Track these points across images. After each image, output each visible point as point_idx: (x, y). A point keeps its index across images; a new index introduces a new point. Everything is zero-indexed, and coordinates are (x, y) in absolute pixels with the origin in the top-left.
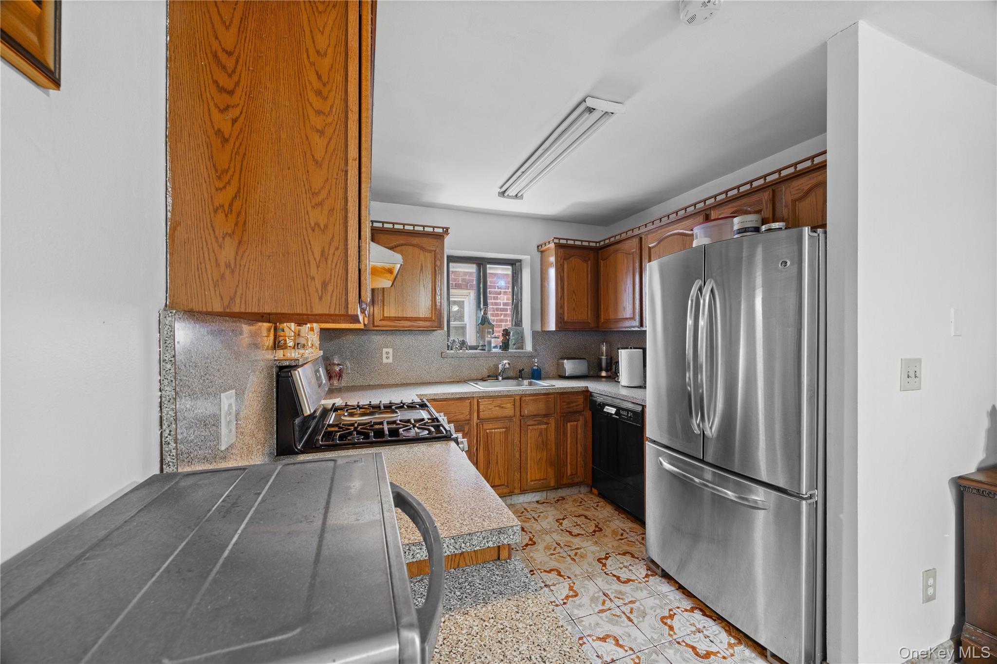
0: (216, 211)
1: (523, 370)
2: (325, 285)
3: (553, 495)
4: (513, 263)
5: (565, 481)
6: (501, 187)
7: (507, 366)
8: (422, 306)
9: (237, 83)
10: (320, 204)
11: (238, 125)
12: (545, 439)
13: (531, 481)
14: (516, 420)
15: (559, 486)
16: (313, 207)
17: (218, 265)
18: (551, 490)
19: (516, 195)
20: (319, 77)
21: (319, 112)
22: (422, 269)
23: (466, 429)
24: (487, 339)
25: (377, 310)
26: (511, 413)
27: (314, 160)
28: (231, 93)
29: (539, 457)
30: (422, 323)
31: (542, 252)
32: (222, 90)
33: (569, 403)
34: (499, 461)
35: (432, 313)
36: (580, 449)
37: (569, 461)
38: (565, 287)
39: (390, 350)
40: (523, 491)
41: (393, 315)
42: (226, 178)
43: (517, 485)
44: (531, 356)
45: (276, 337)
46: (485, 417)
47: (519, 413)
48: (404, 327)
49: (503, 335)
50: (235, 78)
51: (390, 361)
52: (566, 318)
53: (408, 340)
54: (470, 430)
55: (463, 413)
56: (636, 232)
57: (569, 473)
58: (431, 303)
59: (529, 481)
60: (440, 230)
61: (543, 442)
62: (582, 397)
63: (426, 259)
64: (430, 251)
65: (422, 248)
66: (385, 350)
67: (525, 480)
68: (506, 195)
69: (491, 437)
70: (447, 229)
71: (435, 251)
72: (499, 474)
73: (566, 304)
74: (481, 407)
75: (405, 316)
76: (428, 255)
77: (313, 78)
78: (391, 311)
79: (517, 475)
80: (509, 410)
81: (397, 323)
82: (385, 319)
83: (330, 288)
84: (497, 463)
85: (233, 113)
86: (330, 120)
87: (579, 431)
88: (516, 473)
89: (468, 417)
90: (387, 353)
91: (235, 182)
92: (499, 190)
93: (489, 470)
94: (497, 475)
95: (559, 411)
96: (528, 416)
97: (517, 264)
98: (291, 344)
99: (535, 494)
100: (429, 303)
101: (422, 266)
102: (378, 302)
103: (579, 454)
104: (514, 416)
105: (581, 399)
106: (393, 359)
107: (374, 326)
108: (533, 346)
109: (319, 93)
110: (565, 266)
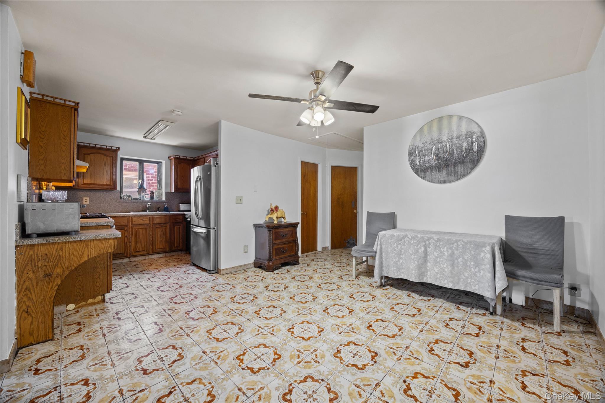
0: (40, 160)
1: (159, 208)
2: (65, 174)
3: (168, 254)
4: (158, 163)
5: (174, 249)
6: (144, 135)
7: (149, 205)
8: (105, 180)
9: (45, 137)
10: (64, 159)
11: (45, 144)
12: (164, 233)
13: (158, 249)
14: (151, 225)
15: (171, 251)
16: (62, 159)
17: (40, 170)
18: (167, 252)
19: (152, 138)
20: (64, 136)
21: (64, 142)
22: (105, 164)
23: (126, 229)
24: (142, 195)
25: (80, 180)
26: (148, 222)
27: (63, 150)
28: (44, 139)
29: (161, 239)
30: (105, 187)
31: (170, 159)
32: (41, 138)
33: (176, 219)
34: (142, 241)
35: (110, 182)
36: (181, 236)
37: (176, 241)
38: (179, 175)
39: (88, 198)
40: (154, 253)
41: (89, 182)
42: (42, 154)
43: (151, 251)
44: (164, 202)
45: (40, 186)
46: (135, 224)
47: (152, 223)
48: (95, 188)
49: (150, 193)
50: (44, 136)
51: (88, 203)
52: (179, 187)
53: (98, 194)
54: (128, 229)
55: (124, 222)
56: (204, 156)
57: (176, 246)
58: (110, 178)
59: (157, 248)
60: (116, 148)
61: (163, 233)
62: (182, 217)
63: (108, 160)
64: (110, 157)
65: (105, 155)
66: (84, 198)
67: (155, 249)
68: (147, 138)
69: (138, 232)
70: (119, 148)
71: (112, 157)
72: (142, 246)
73: (179, 181)
74: (133, 220)
75: (95, 183)
76: (109, 158)
77: (63, 136)
78: (87, 181)
79: (151, 247)
80: (147, 221)
81: (91, 186)
82: (84, 184)
83: (66, 175)
84: (141, 242)
85: (44, 142)
86: (66, 143)
87: (181, 230)
88: (150, 246)
89: (127, 224)
90: (86, 200)
91: (44, 155)
92: (143, 136)
93: (137, 245)
94: (141, 247)
95: (171, 222)
96: (157, 224)
97: (160, 163)
98: (45, 189)
99: (160, 254)
100: (109, 178)
101: (105, 163)
102: (81, 177)
103: (180, 239)
104: (150, 224)
105: (181, 217)
106: (89, 202)
107: (78, 187)
108: (166, 198)
109: (64, 138)
110: (179, 167)
